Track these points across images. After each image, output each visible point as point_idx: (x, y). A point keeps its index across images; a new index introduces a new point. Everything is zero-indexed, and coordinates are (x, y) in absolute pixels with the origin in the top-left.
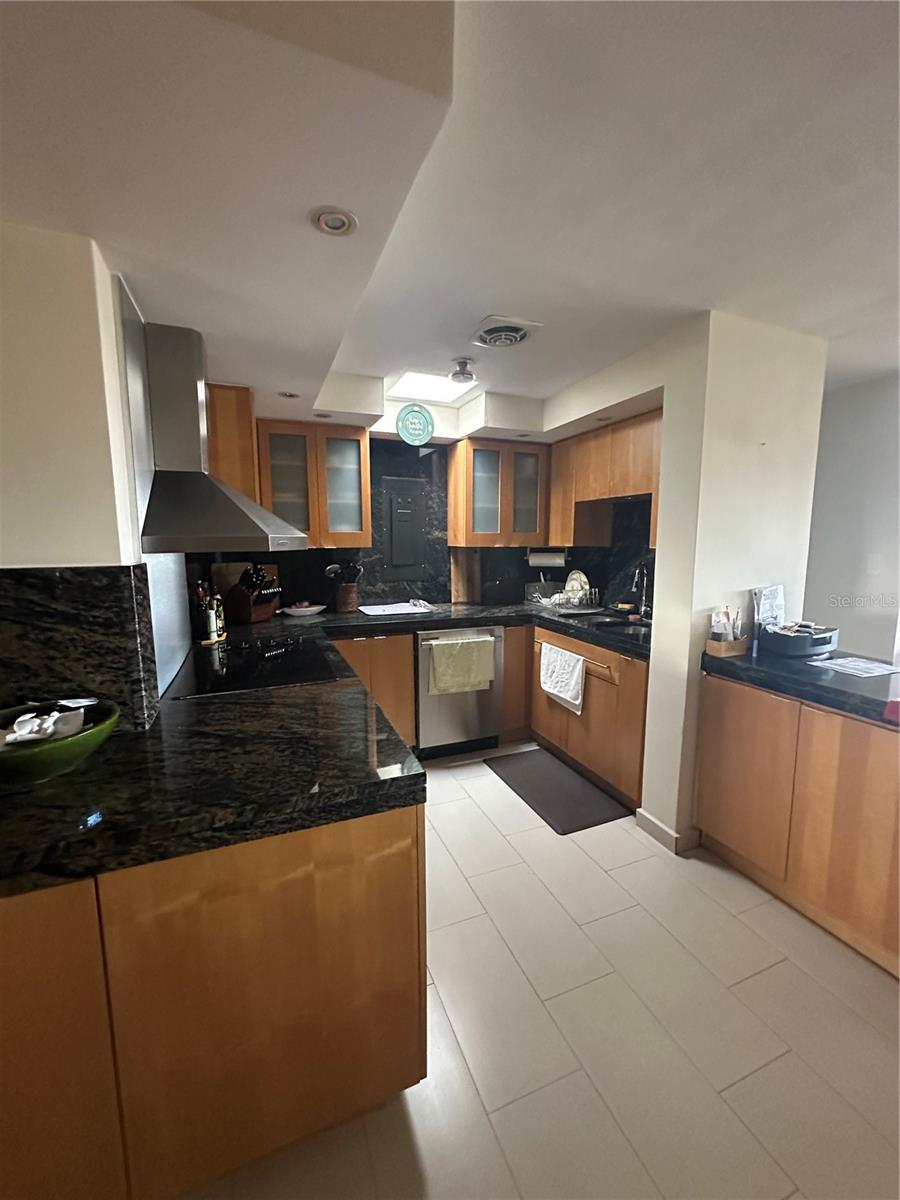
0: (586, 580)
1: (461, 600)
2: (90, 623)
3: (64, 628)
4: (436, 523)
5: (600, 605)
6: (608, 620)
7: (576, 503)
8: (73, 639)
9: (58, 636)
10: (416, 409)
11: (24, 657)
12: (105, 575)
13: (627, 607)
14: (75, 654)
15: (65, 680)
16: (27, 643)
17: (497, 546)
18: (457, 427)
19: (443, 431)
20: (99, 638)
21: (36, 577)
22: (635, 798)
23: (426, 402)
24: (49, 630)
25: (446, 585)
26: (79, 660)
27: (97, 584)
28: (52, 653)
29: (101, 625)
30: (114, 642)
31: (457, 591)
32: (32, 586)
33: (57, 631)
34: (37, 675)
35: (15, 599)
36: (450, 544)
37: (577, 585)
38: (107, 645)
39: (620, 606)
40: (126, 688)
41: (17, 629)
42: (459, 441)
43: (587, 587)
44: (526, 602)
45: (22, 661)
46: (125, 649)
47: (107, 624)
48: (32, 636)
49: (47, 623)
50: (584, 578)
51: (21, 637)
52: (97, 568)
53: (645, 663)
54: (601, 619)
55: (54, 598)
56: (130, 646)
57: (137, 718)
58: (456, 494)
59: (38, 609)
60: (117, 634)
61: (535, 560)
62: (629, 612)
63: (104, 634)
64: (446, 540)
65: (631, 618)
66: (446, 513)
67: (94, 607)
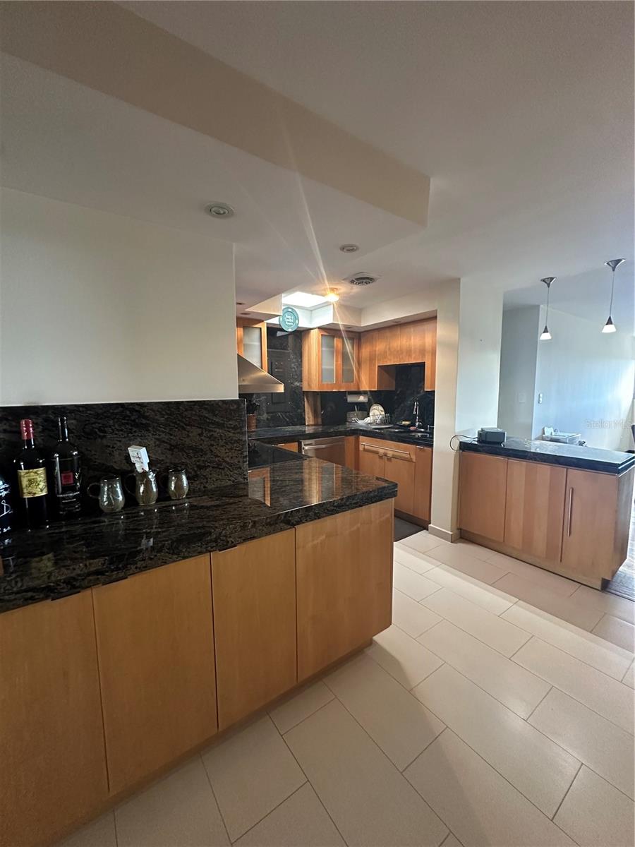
0: (382, 409)
1: (311, 423)
2: (228, 427)
3: (218, 430)
4: (296, 377)
5: (390, 423)
6: (397, 430)
7: (379, 366)
8: (221, 436)
9: (215, 435)
10: (290, 310)
11: (201, 445)
12: (235, 404)
13: (407, 423)
14: (221, 443)
15: (217, 456)
16: (202, 438)
17: (334, 390)
18: (311, 322)
19: (304, 323)
20: (231, 434)
21: (208, 405)
22: (427, 520)
23: (295, 306)
24: (212, 431)
25: (302, 415)
26: (222, 446)
27: (232, 408)
28: (212, 442)
29: (233, 428)
30: (238, 436)
31: (309, 418)
32: (206, 409)
33: (215, 432)
34: (206, 454)
35: (199, 416)
36: (304, 390)
37: (377, 412)
38: (234, 438)
39: (403, 423)
40: (241, 460)
41: (199, 431)
42: (312, 329)
43: (383, 413)
44: (348, 423)
45: (201, 447)
46: (241, 440)
47: (235, 428)
48: (205, 435)
49: (211, 427)
50: (381, 408)
51: (200, 435)
52: (232, 400)
53: (430, 449)
54: (393, 430)
55: (216, 416)
56: (244, 439)
57: (245, 475)
58: (309, 360)
59: (208, 421)
60: (239, 433)
61: (351, 399)
62: (409, 426)
63: (234, 433)
64: (302, 388)
65: (412, 428)
66: (301, 371)
67: (230, 420)
